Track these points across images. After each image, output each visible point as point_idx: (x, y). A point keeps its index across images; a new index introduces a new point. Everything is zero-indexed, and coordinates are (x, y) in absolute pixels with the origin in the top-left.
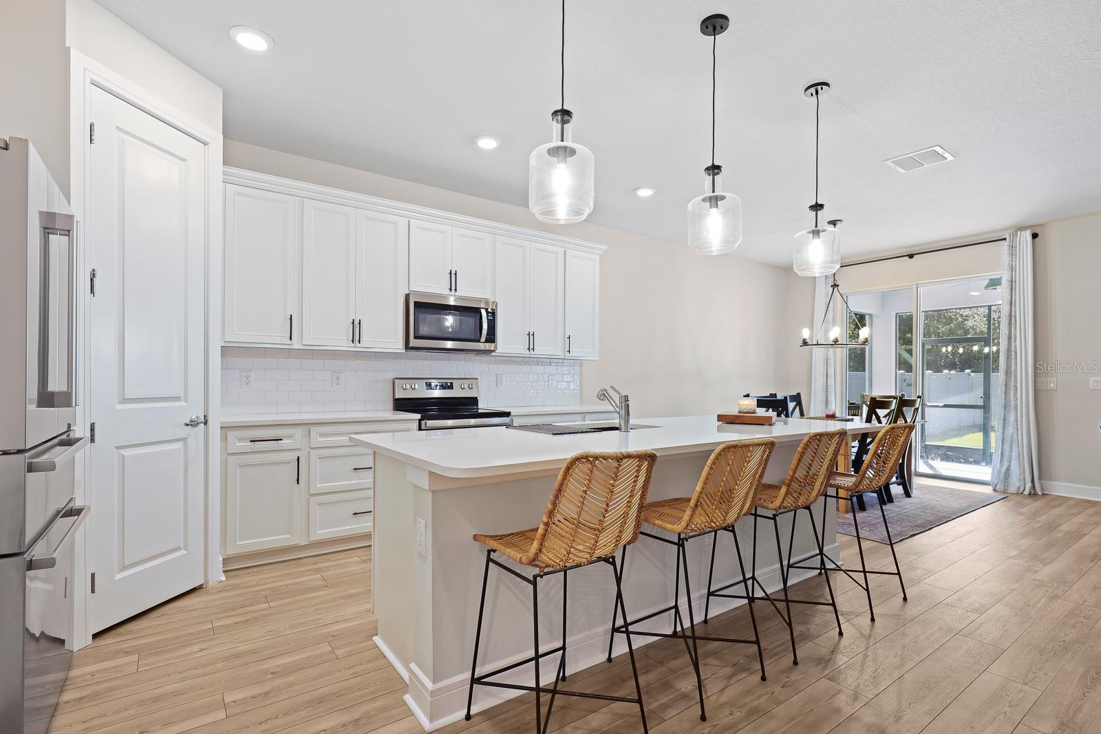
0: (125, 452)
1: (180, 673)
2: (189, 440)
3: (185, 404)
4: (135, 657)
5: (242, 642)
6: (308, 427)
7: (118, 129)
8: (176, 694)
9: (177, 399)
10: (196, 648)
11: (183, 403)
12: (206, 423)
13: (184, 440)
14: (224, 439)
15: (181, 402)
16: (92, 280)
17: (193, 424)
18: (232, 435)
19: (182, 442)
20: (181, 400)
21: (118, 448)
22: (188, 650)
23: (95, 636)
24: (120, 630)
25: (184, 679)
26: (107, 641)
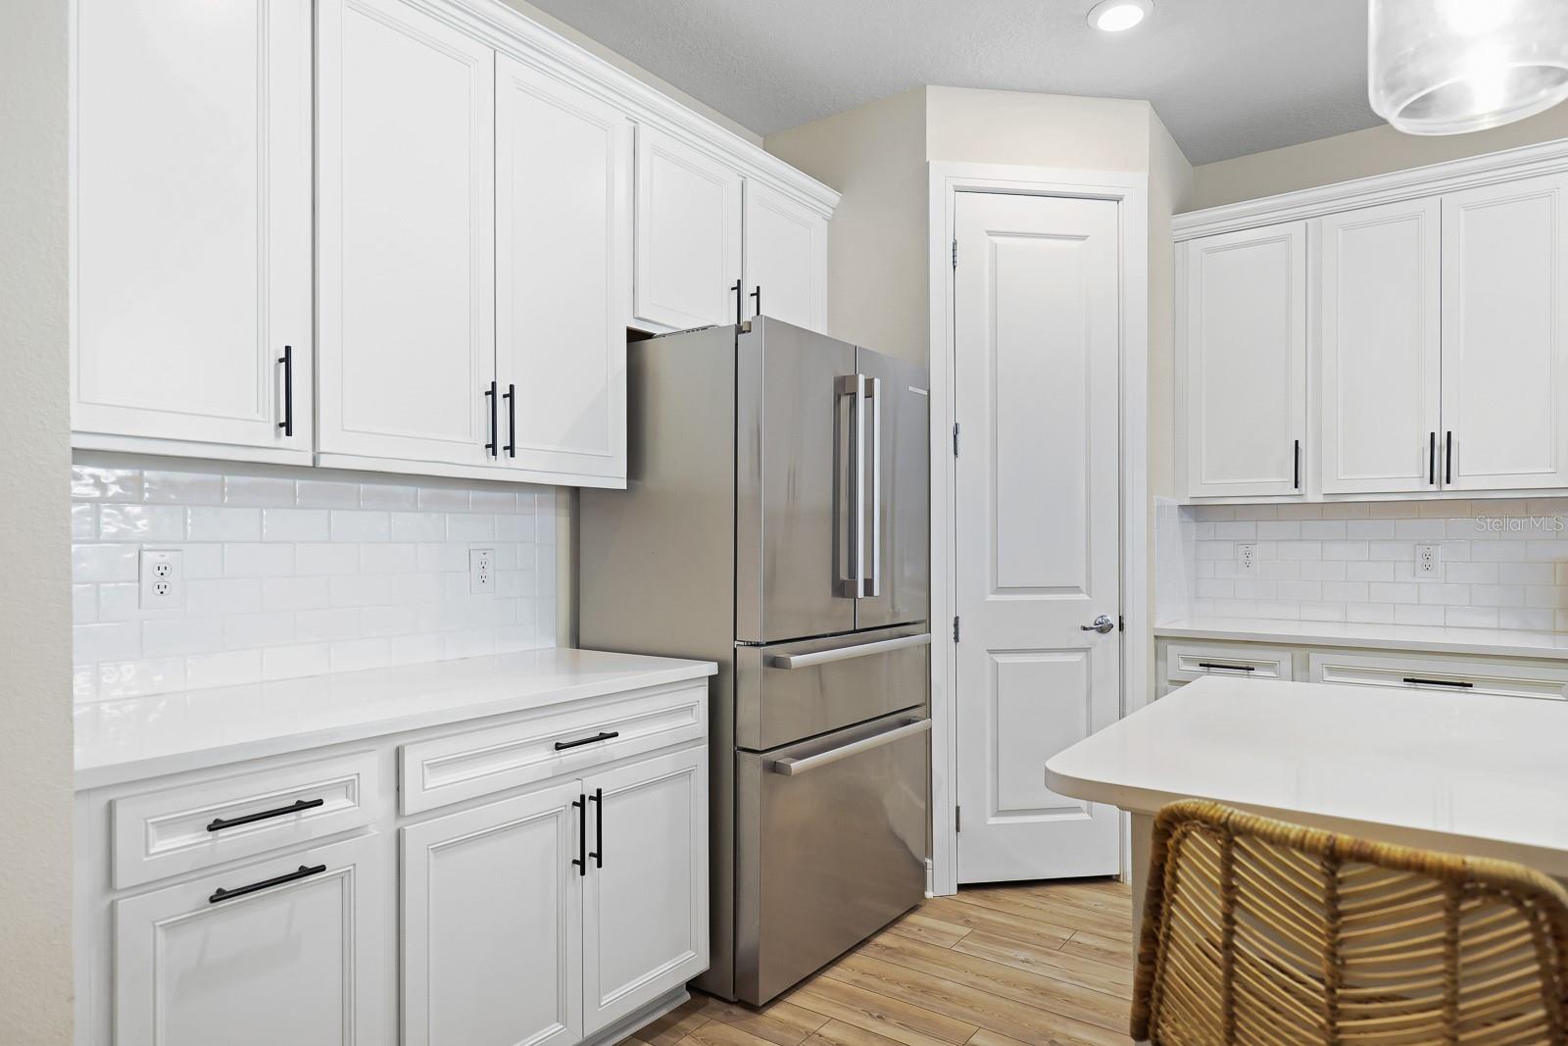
0: (1001, 659)
1: (978, 975)
2: (1093, 650)
3: (1088, 598)
4: (966, 931)
5: (1071, 978)
6: (1305, 651)
7: (990, 233)
8: (947, 997)
9: (1076, 589)
10: (1023, 955)
11: (1084, 597)
12: (1121, 627)
13: (1086, 650)
14: (1159, 655)
15: (1082, 595)
16: (955, 437)
17: (1103, 628)
18: (1173, 650)
19: (1084, 654)
20: (1081, 592)
21: (991, 652)
22: (1012, 953)
23: (962, 887)
24: (991, 893)
25: (972, 985)
26: (970, 899)
